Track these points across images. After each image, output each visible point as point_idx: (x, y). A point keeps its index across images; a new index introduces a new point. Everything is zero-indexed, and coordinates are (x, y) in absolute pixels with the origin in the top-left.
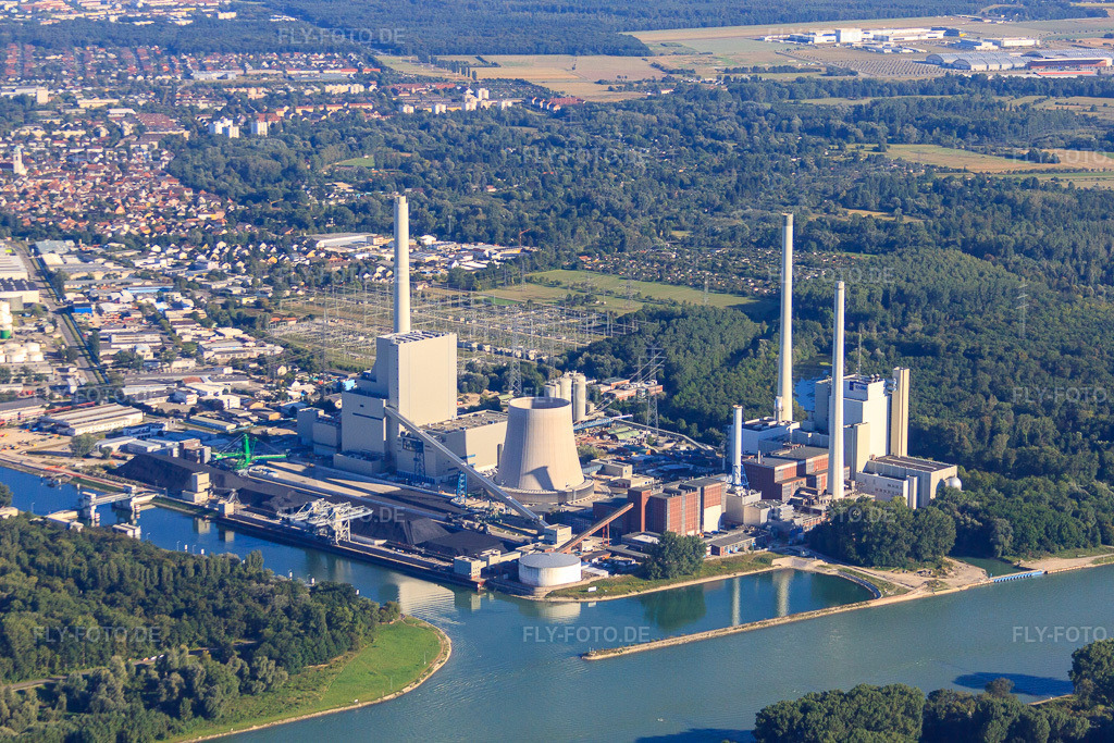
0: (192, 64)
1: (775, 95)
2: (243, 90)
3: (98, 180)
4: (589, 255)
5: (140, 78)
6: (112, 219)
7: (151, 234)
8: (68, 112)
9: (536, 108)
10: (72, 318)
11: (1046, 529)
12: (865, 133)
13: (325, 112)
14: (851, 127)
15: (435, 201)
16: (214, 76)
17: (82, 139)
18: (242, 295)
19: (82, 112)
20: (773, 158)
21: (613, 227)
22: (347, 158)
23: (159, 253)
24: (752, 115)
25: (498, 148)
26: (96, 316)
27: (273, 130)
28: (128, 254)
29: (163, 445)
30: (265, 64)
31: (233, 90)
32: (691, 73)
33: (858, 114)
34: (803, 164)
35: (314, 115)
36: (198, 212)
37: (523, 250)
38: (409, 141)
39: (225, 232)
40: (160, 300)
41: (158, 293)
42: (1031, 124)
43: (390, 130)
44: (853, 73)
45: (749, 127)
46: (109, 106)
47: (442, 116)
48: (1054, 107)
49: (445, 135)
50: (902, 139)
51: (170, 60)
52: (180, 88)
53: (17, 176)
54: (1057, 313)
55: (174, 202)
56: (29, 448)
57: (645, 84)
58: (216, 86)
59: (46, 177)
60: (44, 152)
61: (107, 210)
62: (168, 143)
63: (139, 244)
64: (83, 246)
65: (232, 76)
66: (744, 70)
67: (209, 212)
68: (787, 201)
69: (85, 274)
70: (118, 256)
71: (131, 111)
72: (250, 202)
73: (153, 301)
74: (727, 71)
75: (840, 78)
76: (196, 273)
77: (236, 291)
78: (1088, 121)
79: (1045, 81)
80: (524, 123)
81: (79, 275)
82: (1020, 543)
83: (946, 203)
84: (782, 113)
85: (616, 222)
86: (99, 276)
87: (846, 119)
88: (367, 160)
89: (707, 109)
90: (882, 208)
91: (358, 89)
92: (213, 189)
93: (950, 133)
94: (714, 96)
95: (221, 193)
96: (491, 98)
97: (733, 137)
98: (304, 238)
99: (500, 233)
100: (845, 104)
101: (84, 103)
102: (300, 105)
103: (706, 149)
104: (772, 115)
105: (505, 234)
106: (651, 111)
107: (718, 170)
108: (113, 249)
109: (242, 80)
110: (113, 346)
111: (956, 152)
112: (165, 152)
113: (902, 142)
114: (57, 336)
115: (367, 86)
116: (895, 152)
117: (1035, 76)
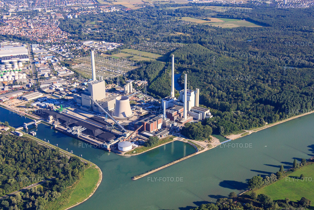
0: (67, 2)
1: (162, 7)
2: (74, 8)
3: (46, 29)
4: (132, 45)
5: (58, 5)
6: (46, 38)
7: (53, 42)
8: (44, 13)
9: (123, 11)
10: (34, 65)
11: (231, 128)
12: (178, 15)
13: (87, 13)
14: (176, 14)
15: (105, 33)
16: (70, 5)
17: (45, 19)
18: (68, 58)
19: (46, 13)
20: (163, 21)
21: (136, 38)
22: (91, 22)
23: (54, 47)
24: (159, 11)
25: (117, 20)
26: (39, 64)
27: (78, 16)
28: (48, 47)
29: (45, 104)
30: (79, 2)
31: (73, 8)
32: (148, 3)
33: (177, 11)
34: (168, 22)
35: (86, 13)
36: (63, 36)
37: (121, 44)
38: (101, 18)
39: (67, 41)
40: (52, 59)
41: (52, 58)
42: (205, 13)
43: (98, 16)
44: (174, 2)
45: (159, 14)
46: (51, 12)
47: (107, 13)
48: (208, 9)
49: (108, 17)
50: (184, 16)
51: (63, 1)
52: (64, 7)
53: (31, 28)
54: (219, 60)
55: (59, 34)
56: (17, 105)
57: (141, 5)
58: (70, 7)
59: (37, 28)
60: (37, 23)
61: (46, 37)
62: (60, 20)
63: (51, 44)
64: (41, 45)
65: (73, 5)
66: (157, 2)
67: (65, 36)
68: (166, 31)
69: (39, 53)
70: (46, 48)
71: (55, 13)
72: (72, 34)
73: (51, 59)
74: (154, 2)
75: (173, 3)
76: (60, 52)
77: (67, 56)
78: (214, 11)
79: (205, 3)
80: (121, 14)
81: (38, 53)
82: (225, 131)
83: (194, 31)
84: (164, 11)
85: (137, 37)
86: (42, 53)
87: (174, 12)
88: (94, 23)
89: (152, 10)
90: (183, 32)
91: (93, 7)
92: (66, 31)
93: (192, 15)
94: (152, 8)
95: (67, 32)
96: (116, 9)
97: (156, 16)
98: (81, 42)
99: (116, 40)
100: (174, 9)
101: (47, 11)
102: (83, 11)
103: (152, 19)
104: (162, 12)
105: (117, 41)
106: (142, 11)
107: (154, 24)
108: (46, 46)
109: (75, 5)
110: (41, 73)
111: (193, 18)
112: (59, 22)
113: (184, 17)
114: (31, 70)
115: (95, 7)
116: (184, 19)
117: (203, 2)
